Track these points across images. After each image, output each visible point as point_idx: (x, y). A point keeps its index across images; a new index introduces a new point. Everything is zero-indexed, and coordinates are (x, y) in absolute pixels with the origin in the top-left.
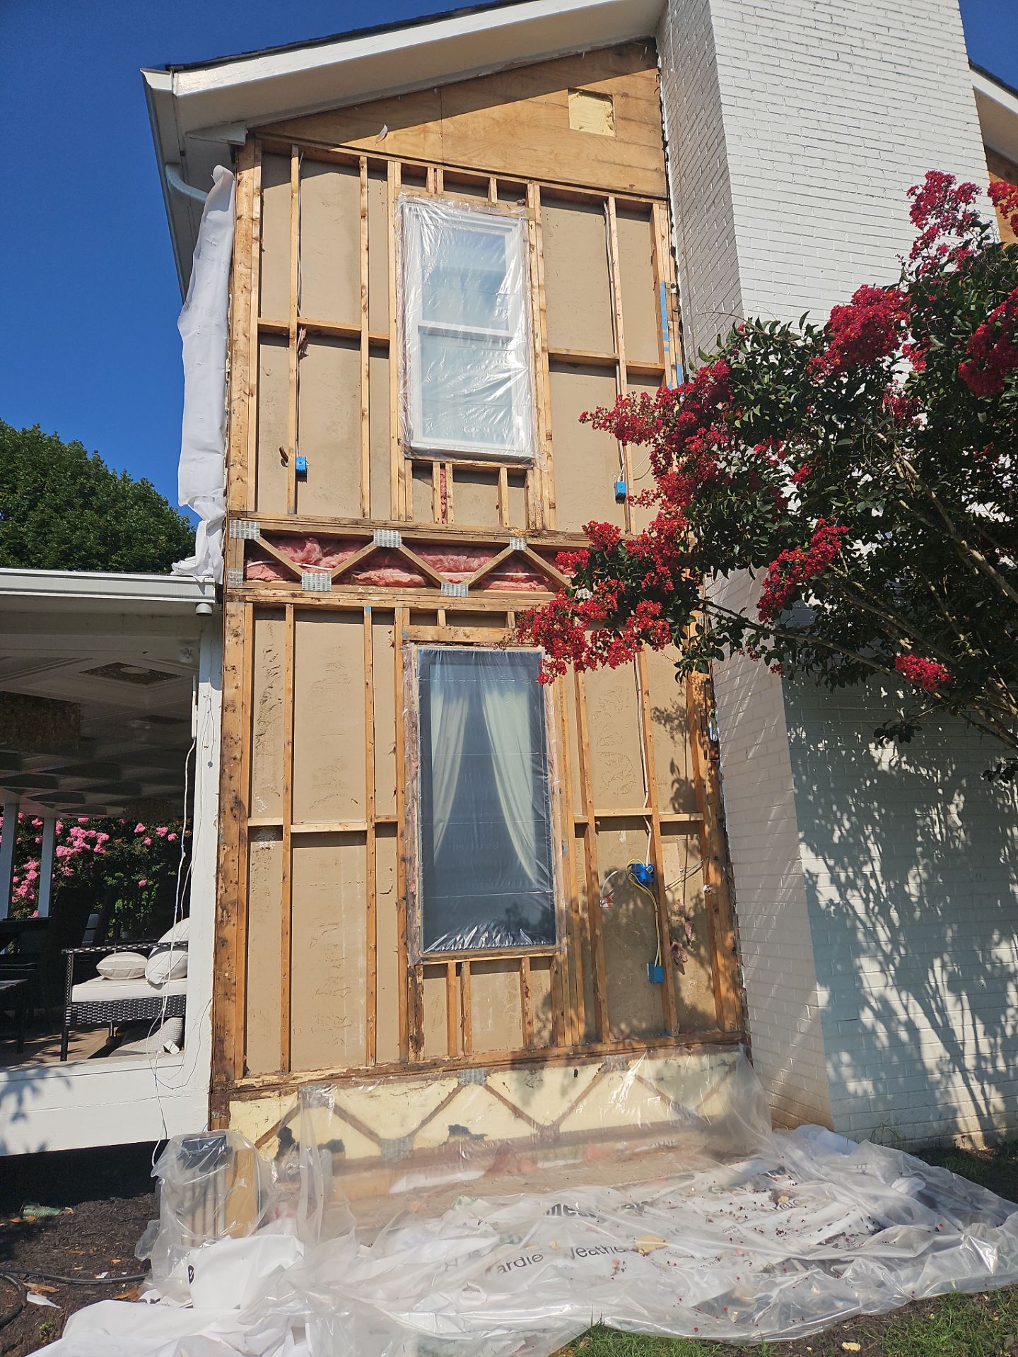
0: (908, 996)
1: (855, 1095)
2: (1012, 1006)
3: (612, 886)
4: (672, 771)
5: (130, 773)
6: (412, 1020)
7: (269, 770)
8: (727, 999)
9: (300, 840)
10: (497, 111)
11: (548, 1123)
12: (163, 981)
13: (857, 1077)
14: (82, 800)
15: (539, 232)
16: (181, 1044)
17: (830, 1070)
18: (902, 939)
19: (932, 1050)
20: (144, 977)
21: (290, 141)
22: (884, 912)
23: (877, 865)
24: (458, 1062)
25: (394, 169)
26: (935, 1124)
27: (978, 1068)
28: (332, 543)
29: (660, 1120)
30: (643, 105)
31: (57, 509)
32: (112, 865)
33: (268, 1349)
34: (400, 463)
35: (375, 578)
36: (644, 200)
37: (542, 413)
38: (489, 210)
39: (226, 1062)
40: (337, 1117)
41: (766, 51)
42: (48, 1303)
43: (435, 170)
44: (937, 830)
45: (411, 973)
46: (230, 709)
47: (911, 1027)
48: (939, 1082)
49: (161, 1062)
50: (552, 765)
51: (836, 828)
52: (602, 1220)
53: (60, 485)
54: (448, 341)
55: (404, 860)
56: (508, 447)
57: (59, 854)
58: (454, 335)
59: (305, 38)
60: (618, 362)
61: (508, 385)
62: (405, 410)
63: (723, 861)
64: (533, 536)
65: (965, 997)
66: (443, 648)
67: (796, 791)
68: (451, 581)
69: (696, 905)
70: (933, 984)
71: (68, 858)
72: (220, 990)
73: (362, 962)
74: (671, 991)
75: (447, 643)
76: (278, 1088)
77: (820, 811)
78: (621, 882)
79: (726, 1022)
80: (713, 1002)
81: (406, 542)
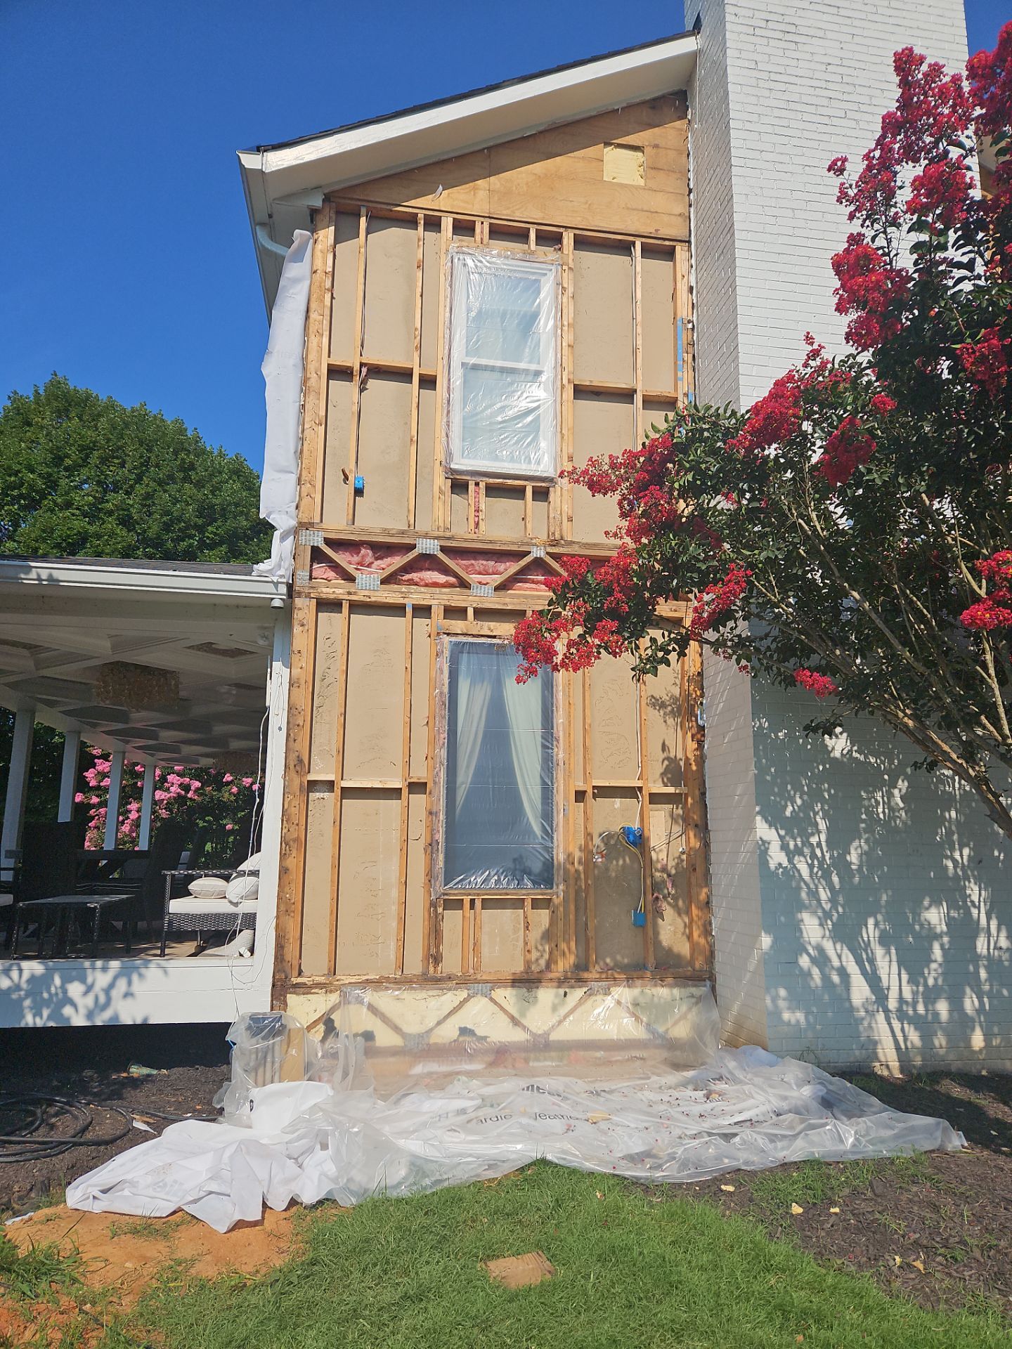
0: (842, 947)
1: (789, 1024)
2: (936, 961)
3: (606, 844)
4: (663, 750)
5: (219, 729)
6: (432, 941)
7: (325, 736)
8: (698, 944)
9: (347, 793)
10: (538, 167)
11: (540, 1032)
12: (241, 900)
13: (791, 1009)
14: (178, 751)
15: (571, 276)
16: (252, 951)
17: (768, 1001)
18: (841, 899)
19: (860, 992)
20: (225, 897)
21: (359, 203)
22: (827, 876)
23: (823, 837)
24: (468, 978)
25: (447, 223)
26: (857, 1053)
27: (900, 1010)
28: (383, 549)
29: (633, 1037)
30: (672, 154)
31: (161, 483)
32: (203, 810)
33: (302, 1154)
34: (441, 482)
35: (416, 579)
36: (667, 243)
37: (565, 437)
38: (528, 258)
39: (284, 964)
40: (370, 1013)
41: (777, 113)
42: (149, 1129)
43: (482, 223)
44: (880, 810)
45: (433, 905)
46: (296, 685)
47: (843, 972)
48: (863, 1019)
49: (236, 962)
50: (558, 741)
51: (789, 804)
52: (566, 1099)
53: (163, 461)
54: (487, 374)
55: (431, 813)
56: (533, 467)
57: (157, 798)
58: (493, 369)
59: (372, 116)
60: (636, 391)
61: (536, 413)
62: (447, 436)
63: (703, 829)
64: (552, 545)
65: (893, 951)
66: (471, 640)
67: (756, 772)
68: (480, 583)
69: (678, 864)
70: (866, 939)
71: (165, 802)
72: (283, 908)
73: (395, 893)
74: (651, 933)
75: (474, 636)
76: (325, 987)
77: (776, 790)
78: (612, 842)
79: (696, 963)
80: (687, 945)
81: (443, 549)
